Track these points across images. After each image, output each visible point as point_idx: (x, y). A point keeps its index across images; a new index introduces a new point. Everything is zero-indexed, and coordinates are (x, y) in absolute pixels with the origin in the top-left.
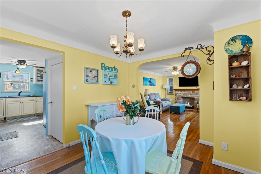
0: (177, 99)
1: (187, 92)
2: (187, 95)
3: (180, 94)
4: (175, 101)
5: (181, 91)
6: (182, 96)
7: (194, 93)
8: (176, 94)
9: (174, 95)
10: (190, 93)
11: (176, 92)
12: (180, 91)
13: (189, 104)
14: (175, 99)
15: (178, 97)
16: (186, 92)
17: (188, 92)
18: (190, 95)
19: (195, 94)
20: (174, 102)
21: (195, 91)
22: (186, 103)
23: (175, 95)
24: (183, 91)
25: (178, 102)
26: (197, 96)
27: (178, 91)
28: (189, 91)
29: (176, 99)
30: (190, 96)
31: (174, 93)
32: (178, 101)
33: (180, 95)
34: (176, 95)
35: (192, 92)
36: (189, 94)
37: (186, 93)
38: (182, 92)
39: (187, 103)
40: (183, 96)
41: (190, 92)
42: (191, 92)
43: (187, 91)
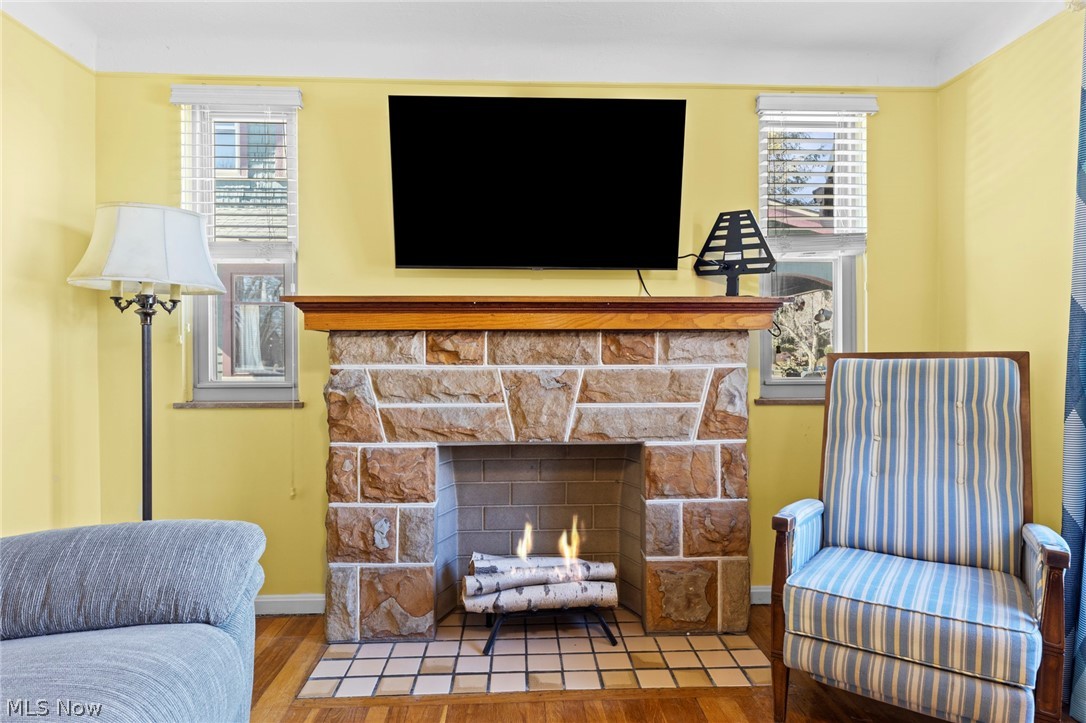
0: (374, 484)
1: (537, 358)
2: (529, 405)
3: (425, 388)
4: (331, 525)
5: (434, 349)
6: (453, 430)
7: (640, 377)
8: (344, 404)
9: (318, 408)
10: (581, 370)
11: (346, 367)
12: (418, 345)
13: (569, 548)
14: (334, 490)
15: (385, 444)
16: (521, 361)
17: (552, 358)
18: (585, 397)
19: (648, 387)
20: (320, 536)
21: (648, 333)
22: (525, 546)
23: (332, 423)
24: (468, 347)
25: (381, 542)
26: (683, 417)
27: (380, 345)
28: (565, 345)
29: (344, 481)
30: (586, 427)
31: (311, 386)
32: (389, 517)
33: (428, 404)
34: (342, 413)
35: (617, 358)
36: (566, 387)
37: (517, 381)
38: (455, 356)
39: (546, 548)
40: (465, 423)
41: (587, 358)
42: (593, 361)
43: (540, 344)
